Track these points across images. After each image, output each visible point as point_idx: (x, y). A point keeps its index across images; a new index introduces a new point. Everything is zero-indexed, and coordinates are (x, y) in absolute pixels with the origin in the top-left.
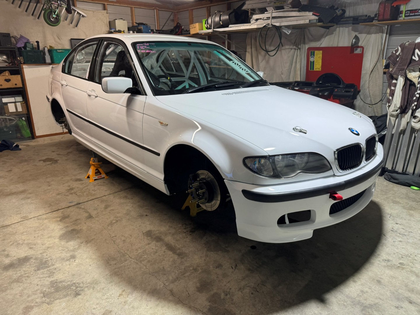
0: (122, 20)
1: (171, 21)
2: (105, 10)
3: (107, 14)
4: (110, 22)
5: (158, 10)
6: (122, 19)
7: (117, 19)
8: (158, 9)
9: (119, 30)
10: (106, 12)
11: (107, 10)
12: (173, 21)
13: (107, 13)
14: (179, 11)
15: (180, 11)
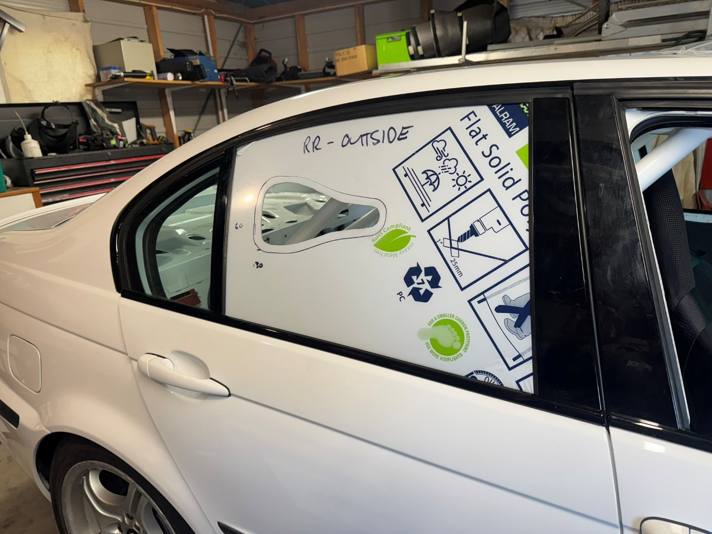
0: (136, 41)
1: (240, 46)
2: (78, 11)
3: (85, 24)
4: (95, 49)
5: (212, 17)
6: (135, 38)
7: (122, 39)
8: (212, 14)
9: (134, 71)
10: (82, 19)
11: (84, 11)
12: (244, 45)
13: (86, 21)
14: (262, 20)
15: (266, 19)
